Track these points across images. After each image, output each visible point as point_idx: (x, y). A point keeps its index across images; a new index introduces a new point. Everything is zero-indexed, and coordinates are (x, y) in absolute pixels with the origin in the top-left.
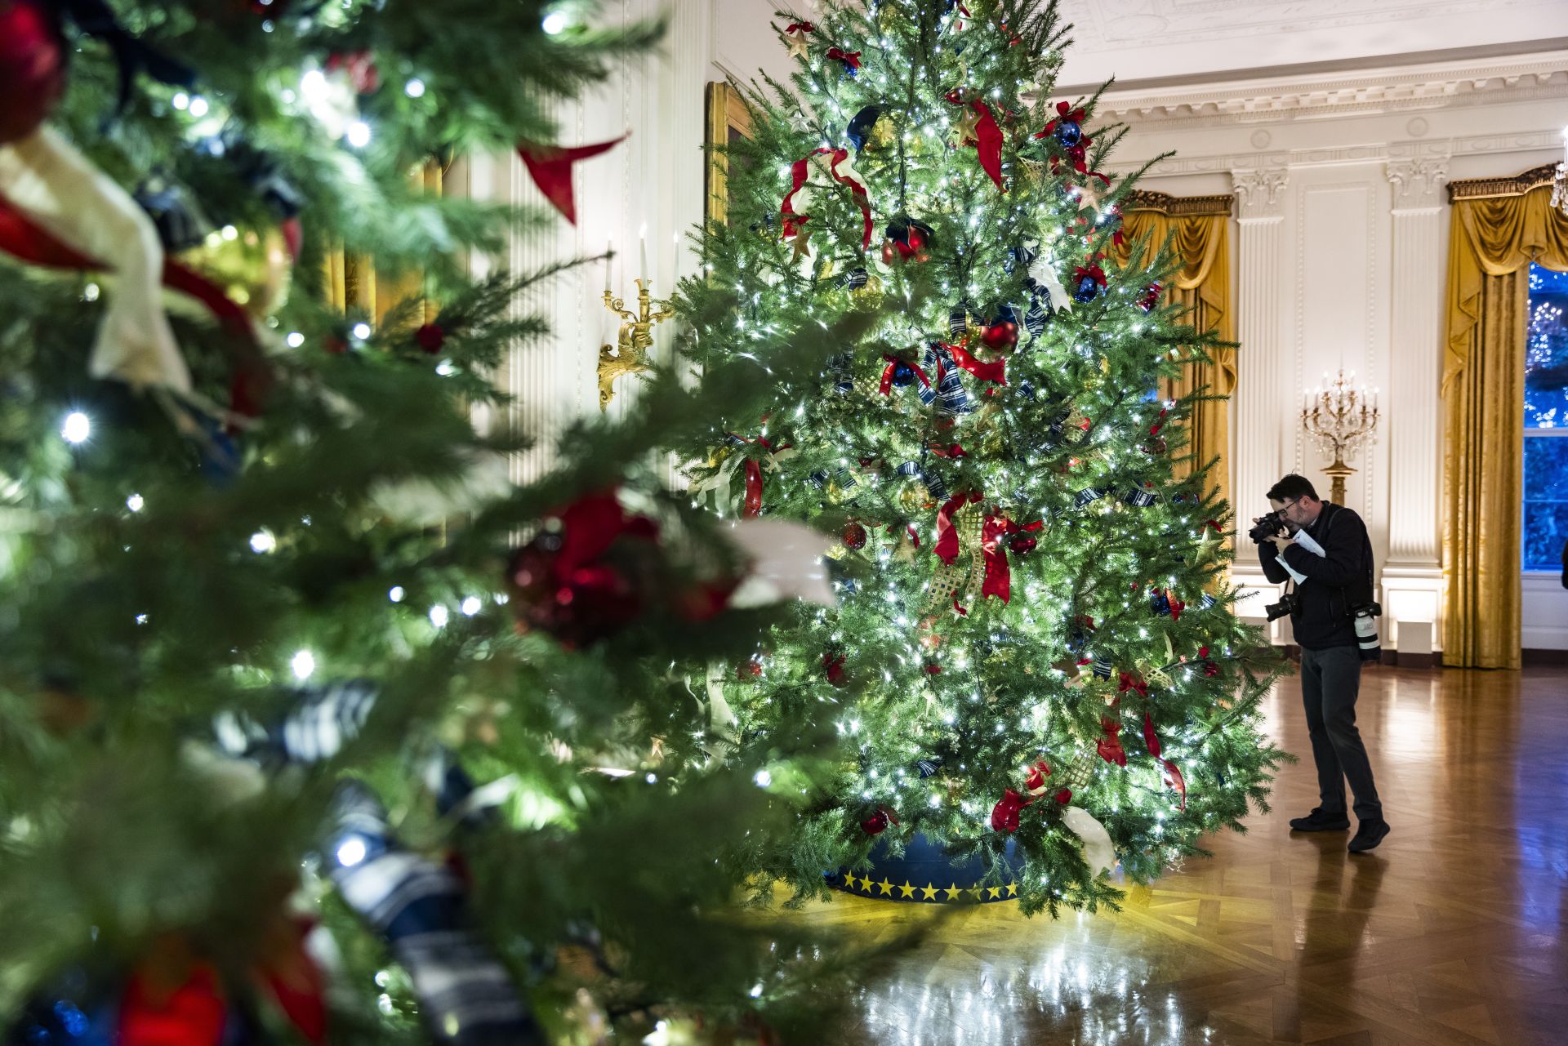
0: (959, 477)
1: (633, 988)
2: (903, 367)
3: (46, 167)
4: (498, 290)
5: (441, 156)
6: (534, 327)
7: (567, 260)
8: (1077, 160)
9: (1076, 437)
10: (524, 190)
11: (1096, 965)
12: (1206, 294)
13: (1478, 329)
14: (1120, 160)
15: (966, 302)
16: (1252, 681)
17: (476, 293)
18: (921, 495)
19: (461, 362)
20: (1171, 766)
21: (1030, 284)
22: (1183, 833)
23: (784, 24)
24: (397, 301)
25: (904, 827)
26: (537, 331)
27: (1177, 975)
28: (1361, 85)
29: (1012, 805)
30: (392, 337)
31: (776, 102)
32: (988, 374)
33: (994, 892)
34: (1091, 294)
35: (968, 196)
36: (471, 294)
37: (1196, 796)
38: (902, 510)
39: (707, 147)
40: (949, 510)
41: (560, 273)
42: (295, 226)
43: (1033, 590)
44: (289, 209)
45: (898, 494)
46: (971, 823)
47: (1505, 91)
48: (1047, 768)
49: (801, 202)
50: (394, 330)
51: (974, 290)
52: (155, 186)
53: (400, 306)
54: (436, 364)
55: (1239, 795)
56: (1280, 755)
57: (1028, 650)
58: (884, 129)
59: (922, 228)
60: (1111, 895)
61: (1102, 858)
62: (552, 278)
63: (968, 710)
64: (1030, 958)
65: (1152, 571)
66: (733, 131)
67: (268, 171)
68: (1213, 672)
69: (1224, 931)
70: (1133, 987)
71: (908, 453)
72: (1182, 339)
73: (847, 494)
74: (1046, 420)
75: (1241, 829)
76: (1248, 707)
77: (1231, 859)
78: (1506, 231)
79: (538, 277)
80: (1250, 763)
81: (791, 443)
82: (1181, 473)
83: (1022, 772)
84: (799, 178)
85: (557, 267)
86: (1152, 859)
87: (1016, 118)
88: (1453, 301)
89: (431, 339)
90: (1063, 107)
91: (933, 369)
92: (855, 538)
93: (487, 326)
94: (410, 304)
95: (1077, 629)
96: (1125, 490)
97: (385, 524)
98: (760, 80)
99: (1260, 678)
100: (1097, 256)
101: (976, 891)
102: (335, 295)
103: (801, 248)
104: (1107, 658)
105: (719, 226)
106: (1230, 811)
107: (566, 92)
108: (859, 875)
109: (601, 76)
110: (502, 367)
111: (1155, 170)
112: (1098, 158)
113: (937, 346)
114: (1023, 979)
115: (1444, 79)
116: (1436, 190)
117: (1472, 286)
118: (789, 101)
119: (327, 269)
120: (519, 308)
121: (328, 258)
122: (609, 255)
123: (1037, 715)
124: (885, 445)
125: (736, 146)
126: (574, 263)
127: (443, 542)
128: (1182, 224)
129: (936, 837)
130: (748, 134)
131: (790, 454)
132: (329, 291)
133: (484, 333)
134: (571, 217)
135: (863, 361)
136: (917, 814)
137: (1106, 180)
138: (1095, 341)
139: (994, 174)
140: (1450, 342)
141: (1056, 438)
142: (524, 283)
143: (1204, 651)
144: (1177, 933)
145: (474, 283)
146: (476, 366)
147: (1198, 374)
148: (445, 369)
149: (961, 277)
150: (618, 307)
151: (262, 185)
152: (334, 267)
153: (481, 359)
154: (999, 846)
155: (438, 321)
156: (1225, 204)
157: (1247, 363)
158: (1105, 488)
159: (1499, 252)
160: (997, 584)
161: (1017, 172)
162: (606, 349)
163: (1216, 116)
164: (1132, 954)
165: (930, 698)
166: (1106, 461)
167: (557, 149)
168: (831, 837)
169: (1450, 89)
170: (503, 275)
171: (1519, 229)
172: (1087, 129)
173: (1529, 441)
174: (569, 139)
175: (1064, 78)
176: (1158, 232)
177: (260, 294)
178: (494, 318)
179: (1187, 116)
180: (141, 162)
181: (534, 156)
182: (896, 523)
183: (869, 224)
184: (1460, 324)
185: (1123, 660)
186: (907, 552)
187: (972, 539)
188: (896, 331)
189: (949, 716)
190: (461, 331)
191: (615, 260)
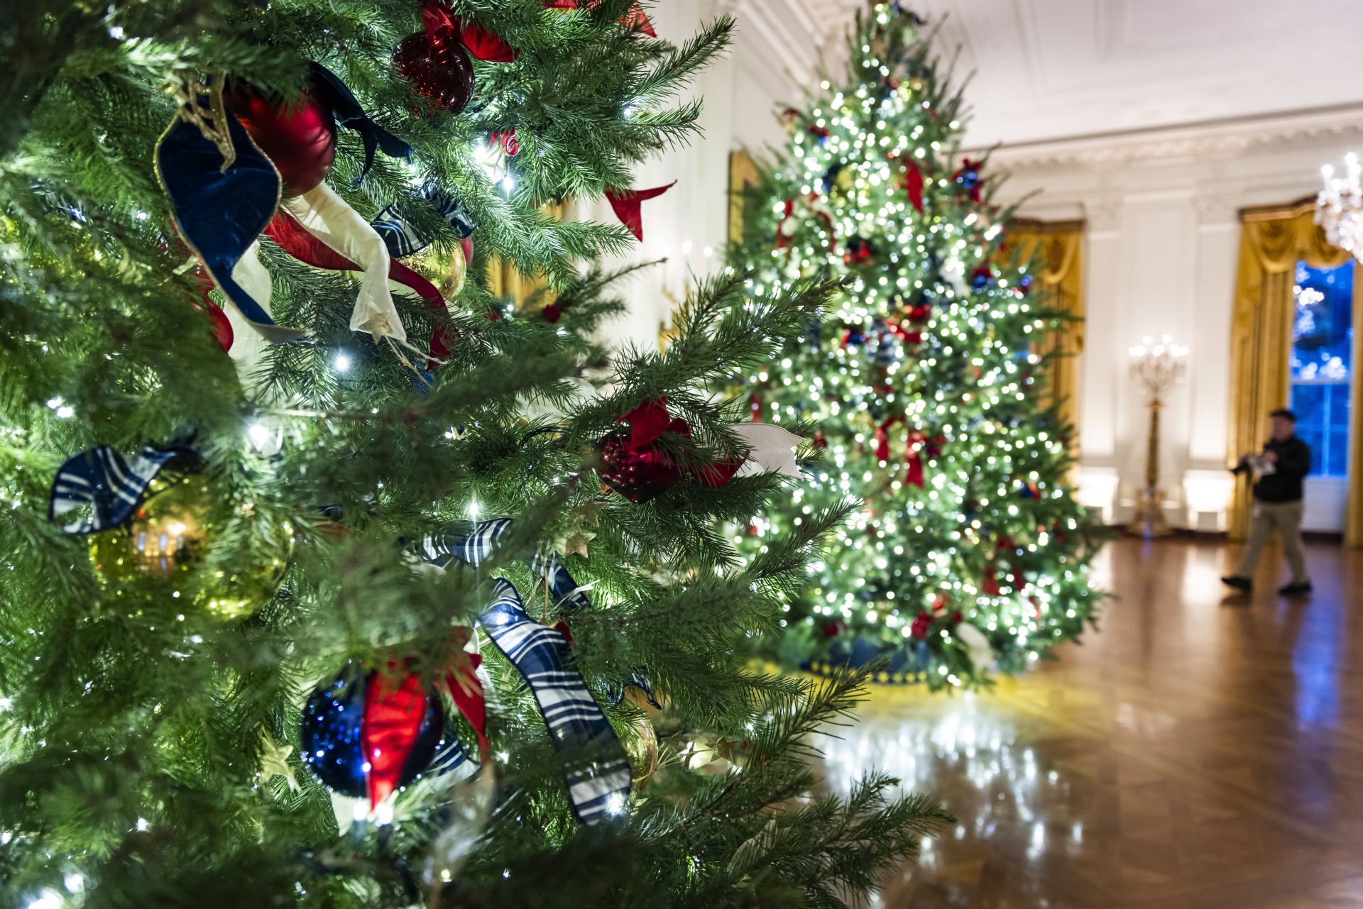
0: (891, 407)
1: (674, 722)
2: (855, 335)
3: (323, 206)
4: (594, 282)
5: (560, 198)
6: (616, 306)
7: (637, 264)
8: (974, 195)
9: (970, 381)
10: (610, 218)
11: (979, 727)
12: (1066, 286)
13: (1259, 309)
14: (1004, 196)
15: (898, 291)
16: (1089, 545)
17: (580, 285)
18: (866, 418)
19: (570, 328)
20: (1033, 599)
21: (941, 280)
22: (1040, 643)
23: (780, 110)
24: (532, 290)
25: (851, 633)
26: (617, 308)
27: (1033, 737)
28: (1178, 141)
29: (924, 622)
30: (529, 313)
31: (774, 162)
32: (911, 340)
33: (910, 678)
34: (981, 285)
35: (900, 223)
36: (577, 286)
37: (1047, 619)
38: (853, 428)
39: (730, 192)
40: (884, 428)
41: (633, 272)
42: (469, 242)
43: (939, 480)
44: (467, 231)
45: (850, 416)
46: (895, 632)
47: (1284, 144)
48: (947, 597)
49: (789, 227)
50: (530, 309)
51: (902, 283)
52: (386, 217)
53: (534, 295)
54: (556, 329)
55: (1078, 621)
56: (1108, 595)
57: (934, 520)
58: (844, 177)
59: (868, 243)
60: (988, 683)
61: (983, 658)
62: (626, 275)
63: (894, 559)
64: (933, 721)
65: (1020, 471)
66: (746, 184)
67: (454, 207)
68: (1062, 539)
69: (1069, 711)
70: (1004, 743)
71: (859, 391)
72: (1045, 315)
73: (816, 417)
74: (950, 369)
75: (1078, 643)
76: (1086, 561)
77: (1072, 664)
78: (1280, 241)
79: (619, 275)
80: (1087, 600)
81: (781, 384)
82: (1044, 405)
83: (930, 598)
84: (789, 211)
85: (631, 269)
86: (1017, 661)
87: (933, 169)
88: (1242, 289)
89: (552, 314)
90: (966, 162)
91: (875, 334)
92: (821, 443)
93: (586, 306)
94: (539, 293)
95: (969, 507)
96: (1003, 416)
97: (522, 424)
98: (764, 149)
99: (1095, 542)
100: (987, 261)
101: (898, 677)
102: (495, 286)
103: (788, 256)
104: (988, 527)
105: (736, 244)
106: (1072, 630)
107: (636, 156)
108: (822, 663)
109: (659, 145)
110: (596, 332)
111: (1030, 202)
112: (990, 194)
113: (878, 321)
114: (928, 736)
115: (1239, 136)
116: (1231, 213)
117: (1255, 278)
118: (782, 161)
119: (489, 270)
120: (607, 295)
121: (490, 263)
122: (664, 260)
123: (939, 562)
124: (842, 386)
125: (748, 191)
126: (641, 266)
127: (558, 436)
128: (1048, 239)
129: (871, 640)
130: (756, 183)
131: (780, 391)
132: (491, 284)
133: (584, 310)
134: (639, 236)
135: (828, 331)
136: (859, 624)
137: (993, 210)
138: (984, 316)
139: (918, 206)
140: (1238, 317)
141: (958, 381)
142: (610, 279)
143: (1056, 525)
144: (1035, 711)
145: (579, 278)
146: (580, 331)
147: (1058, 340)
148: (561, 332)
149: (893, 274)
150: (670, 296)
151: (450, 216)
152: (493, 268)
153: (583, 327)
154: (914, 648)
155: (556, 302)
156: (1078, 225)
157: (1093, 330)
158: (989, 415)
159: (1275, 255)
160: (915, 477)
161: (933, 204)
162: (662, 326)
163: (1074, 166)
164: (1004, 722)
165: (869, 550)
166: (991, 399)
167: (629, 192)
168: (803, 639)
169: (1243, 142)
170: (597, 273)
171: (1291, 239)
172: (982, 175)
173: (1296, 388)
174: (638, 186)
175: (968, 141)
176: (1031, 242)
177: (449, 283)
178: (591, 301)
179: (1054, 166)
180: (378, 204)
181: (617, 197)
182: (848, 436)
183: (833, 241)
184: (1246, 305)
185: (1000, 528)
186: (856, 455)
187: (899, 446)
188: (851, 312)
189: (882, 563)
190: (571, 309)
191: (668, 262)
